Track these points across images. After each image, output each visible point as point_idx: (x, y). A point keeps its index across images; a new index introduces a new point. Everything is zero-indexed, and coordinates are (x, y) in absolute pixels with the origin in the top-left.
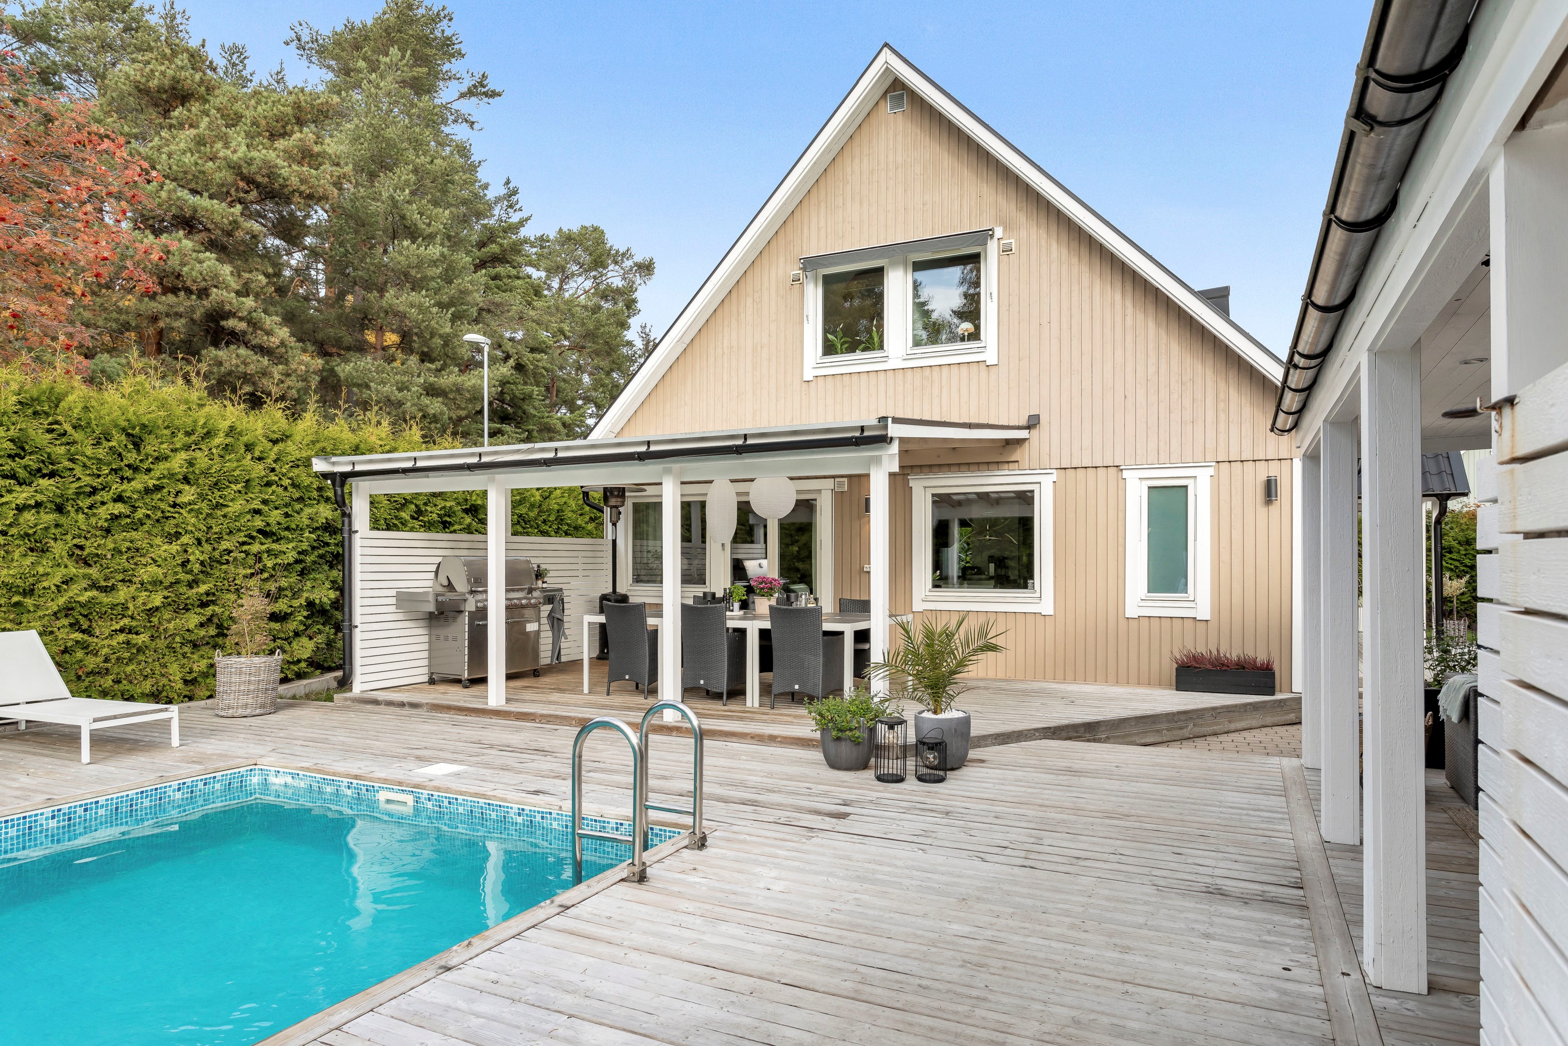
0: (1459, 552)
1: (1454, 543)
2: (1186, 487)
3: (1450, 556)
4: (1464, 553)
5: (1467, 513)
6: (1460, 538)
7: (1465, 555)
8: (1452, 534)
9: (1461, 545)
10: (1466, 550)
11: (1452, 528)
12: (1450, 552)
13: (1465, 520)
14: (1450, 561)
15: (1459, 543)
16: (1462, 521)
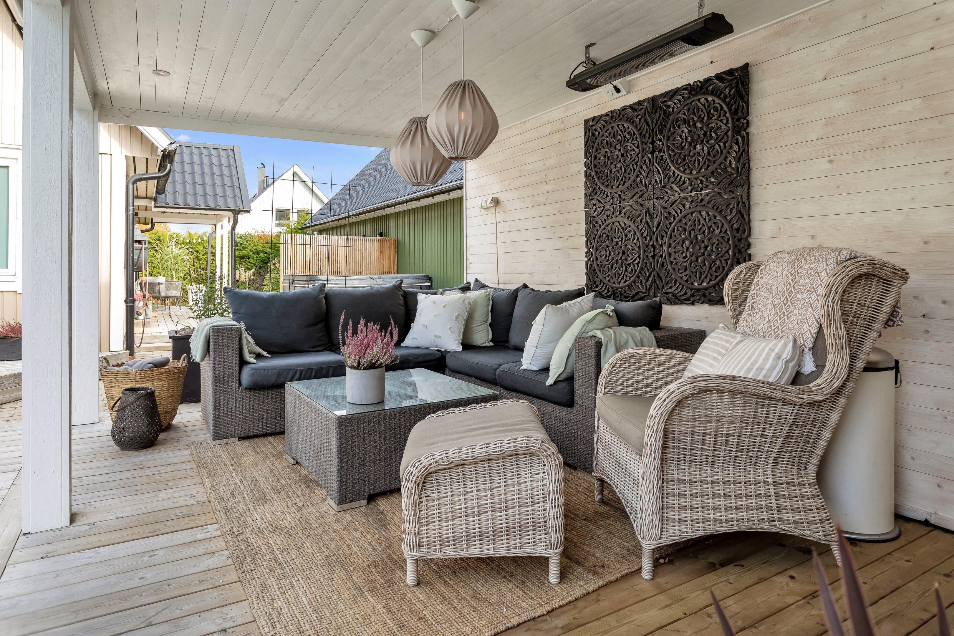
0: (253, 259)
1: (251, 253)
2: (7, 167)
3: (249, 260)
4: (255, 259)
5: (258, 235)
6: (254, 250)
7: (256, 260)
8: (250, 248)
9: (254, 254)
10: (257, 257)
11: (250, 244)
12: (249, 258)
13: (257, 240)
14: (249, 264)
15: (253, 253)
16: (255, 240)
